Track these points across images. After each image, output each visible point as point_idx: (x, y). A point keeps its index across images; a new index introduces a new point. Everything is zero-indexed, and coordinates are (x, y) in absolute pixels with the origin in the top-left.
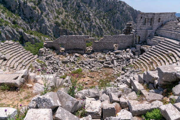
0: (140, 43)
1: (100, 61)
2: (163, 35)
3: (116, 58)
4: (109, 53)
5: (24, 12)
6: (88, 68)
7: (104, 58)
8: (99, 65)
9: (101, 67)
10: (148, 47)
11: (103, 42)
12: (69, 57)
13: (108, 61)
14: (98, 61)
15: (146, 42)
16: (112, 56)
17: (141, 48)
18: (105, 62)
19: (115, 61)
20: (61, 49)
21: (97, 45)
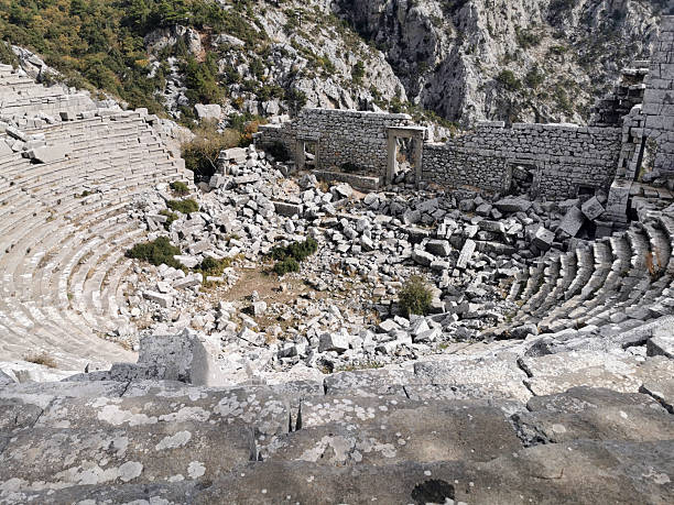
3: (483, 233)
4: (474, 206)
5: (402, 37)
6: (346, 249)
8: (397, 245)
11: (461, 149)
12: (310, 193)
13: (442, 238)
18: (427, 241)
19: (470, 244)
21: (435, 159)
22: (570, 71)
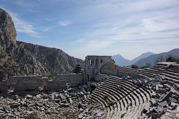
0: (89, 80)
1: (55, 101)
2: (107, 73)
3: (71, 96)
4: (63, 92)
6: (43, 109)
7: (59, 97)
8: (55, 104)
9: (57, 107)
10: (97, 83)
11: (56, 81)
12: (19, 100)
13: (64, 99)
14: (53, 101)
15: (94, 79)
16: (66, 94)
17: (91, 85)
18: (60, 101)
19: (70, 99)
20: (9, 91)
21: (50, 84)
22: (14, 63)
